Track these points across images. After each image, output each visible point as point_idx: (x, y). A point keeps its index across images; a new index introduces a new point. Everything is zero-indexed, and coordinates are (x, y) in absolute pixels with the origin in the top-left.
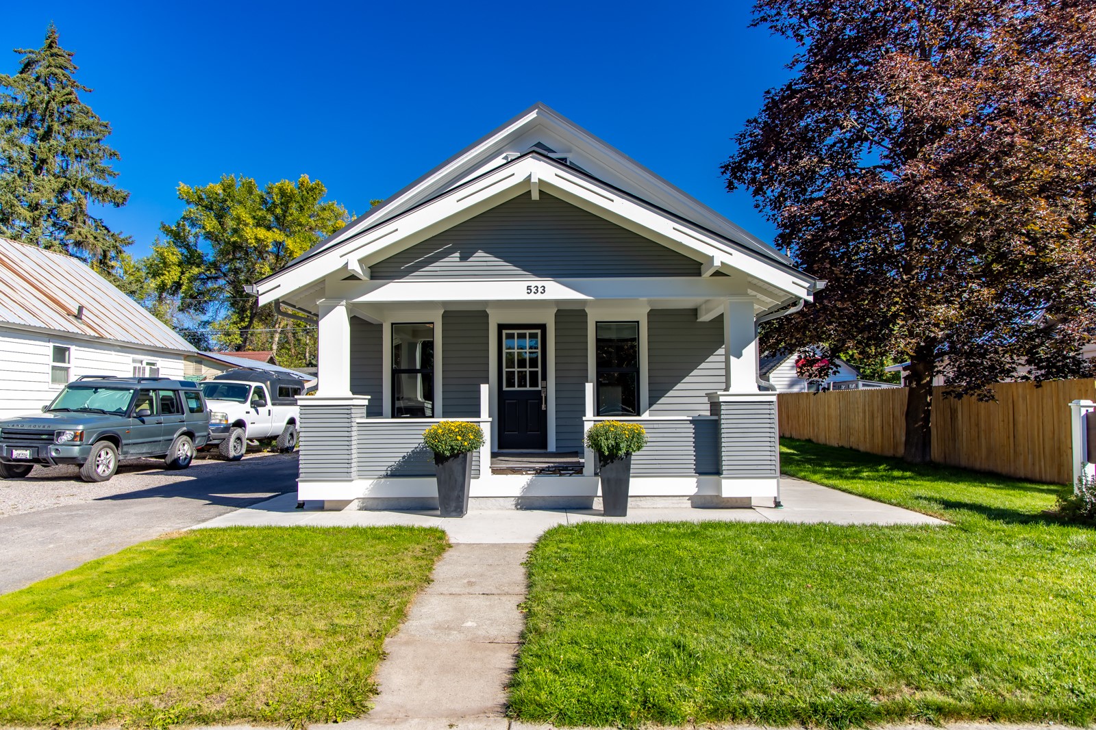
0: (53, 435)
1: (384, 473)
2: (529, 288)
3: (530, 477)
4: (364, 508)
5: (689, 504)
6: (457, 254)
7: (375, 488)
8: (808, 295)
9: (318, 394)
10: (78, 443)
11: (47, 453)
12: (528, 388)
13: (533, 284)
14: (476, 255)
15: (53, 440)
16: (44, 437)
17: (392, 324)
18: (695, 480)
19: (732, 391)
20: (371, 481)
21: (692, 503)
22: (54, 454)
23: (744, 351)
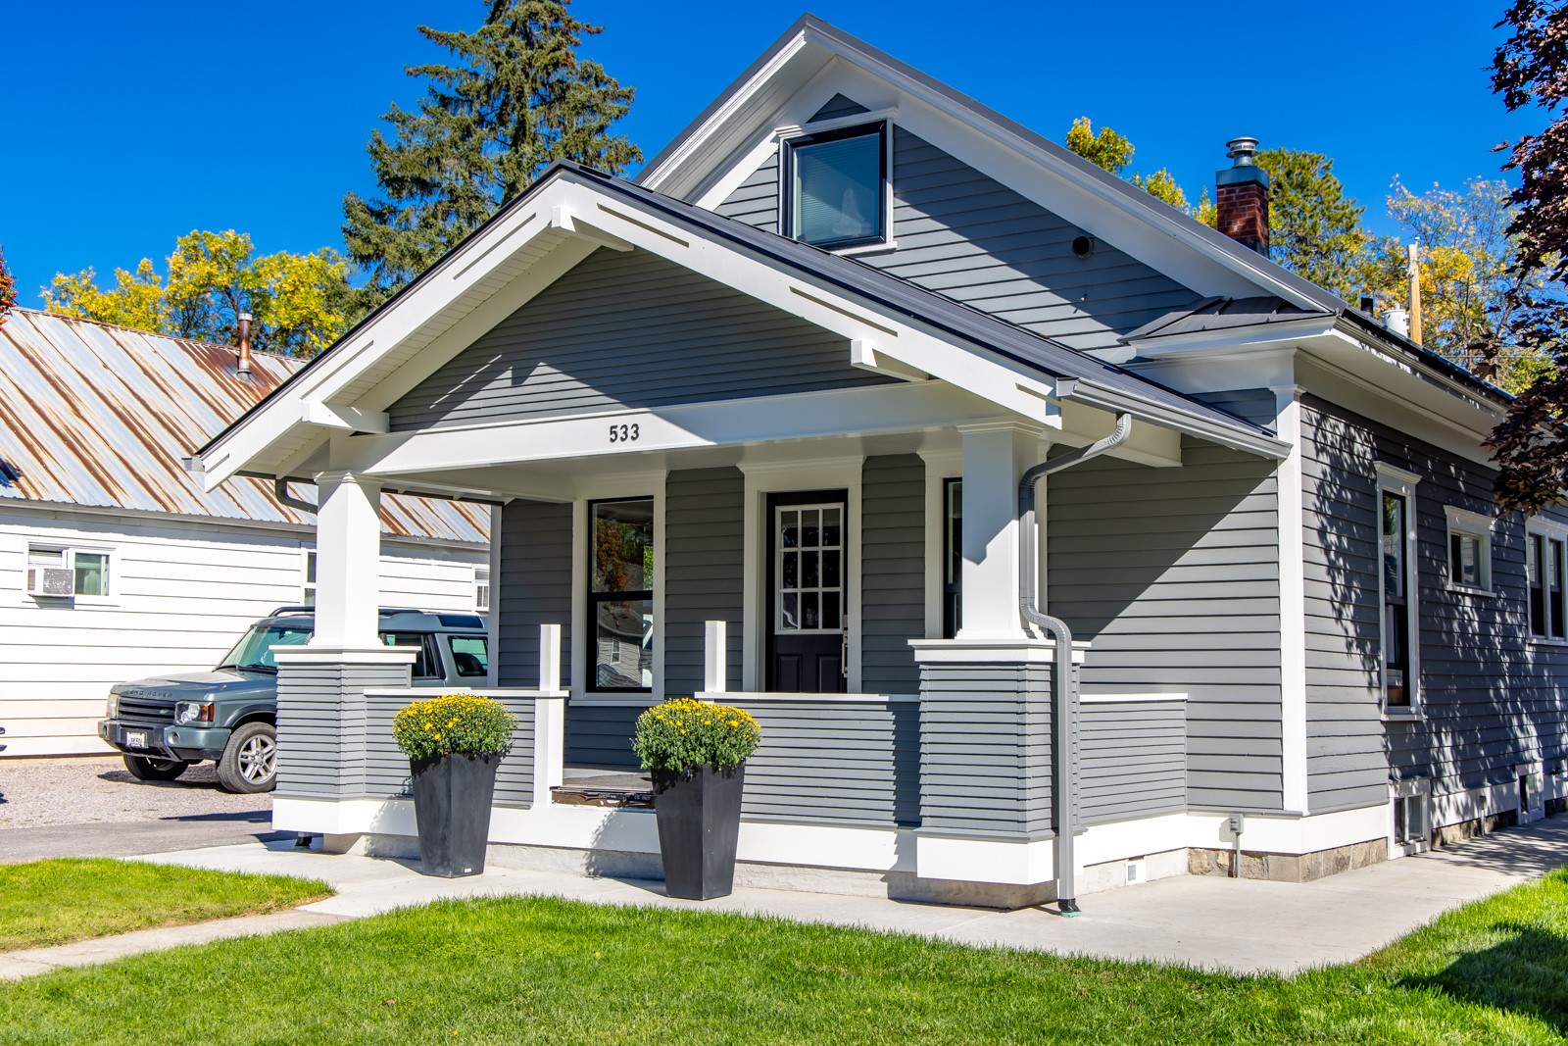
0: (173, 709)
1: (399, 790)
2: (613, 430)
3: (608, 811)
4: (375, 854)
5: (882, 889)
6: (508, 374)
7: (388, 815)
8: (1048, 413)
9: (314, 643)
10: (206, 724)
11: (163, 740)
12: (821, 631)
13: (619, 421)
14: (537, 371)
15: (173, 717)
16: (162, 712)
17: (591, 503)
18: (892, 836)
19: (962, 636)
20: (380, 804)
21: (889, 887)
22: (171, 741)
23: (990, 547)
